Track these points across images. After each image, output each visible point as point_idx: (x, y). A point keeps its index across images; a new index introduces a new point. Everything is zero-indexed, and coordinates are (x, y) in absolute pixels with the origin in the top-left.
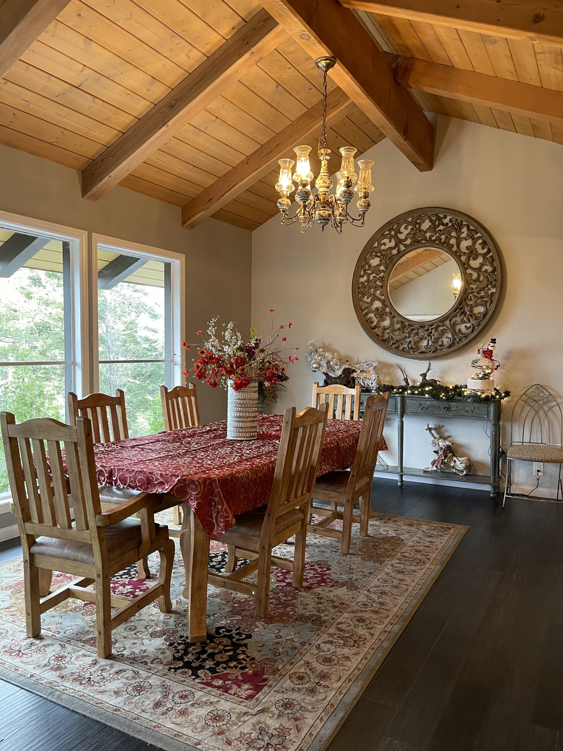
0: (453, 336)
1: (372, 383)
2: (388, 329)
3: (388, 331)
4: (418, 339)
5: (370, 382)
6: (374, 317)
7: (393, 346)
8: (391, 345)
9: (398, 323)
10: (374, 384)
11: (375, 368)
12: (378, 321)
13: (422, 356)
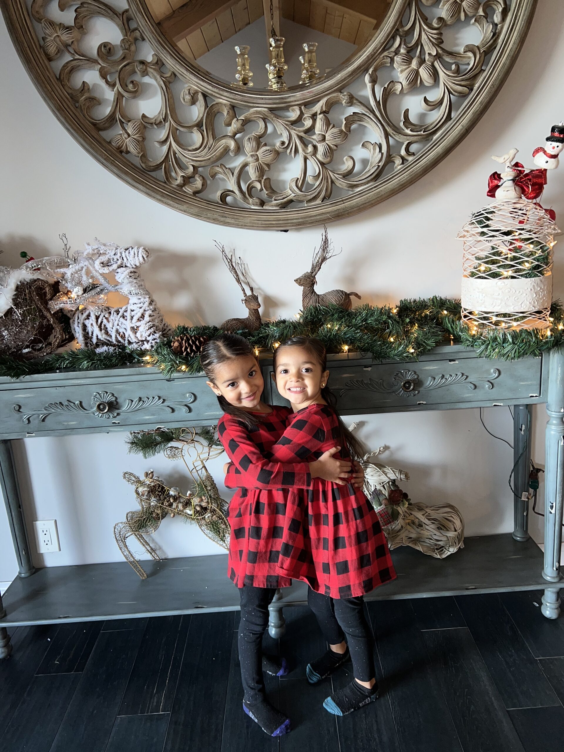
0: (387, 135)
1: (135, 330)
2: (159, 124)
3: (163, 134)
4: (269, 158)
5: (128, 324)
6: (102, 83)
7: (189, 190)
8: (181, 186)
9: (194, 101)
10: (144, 332)
11: (135, 273)
12: (119, 97)
13: (291, 214)
